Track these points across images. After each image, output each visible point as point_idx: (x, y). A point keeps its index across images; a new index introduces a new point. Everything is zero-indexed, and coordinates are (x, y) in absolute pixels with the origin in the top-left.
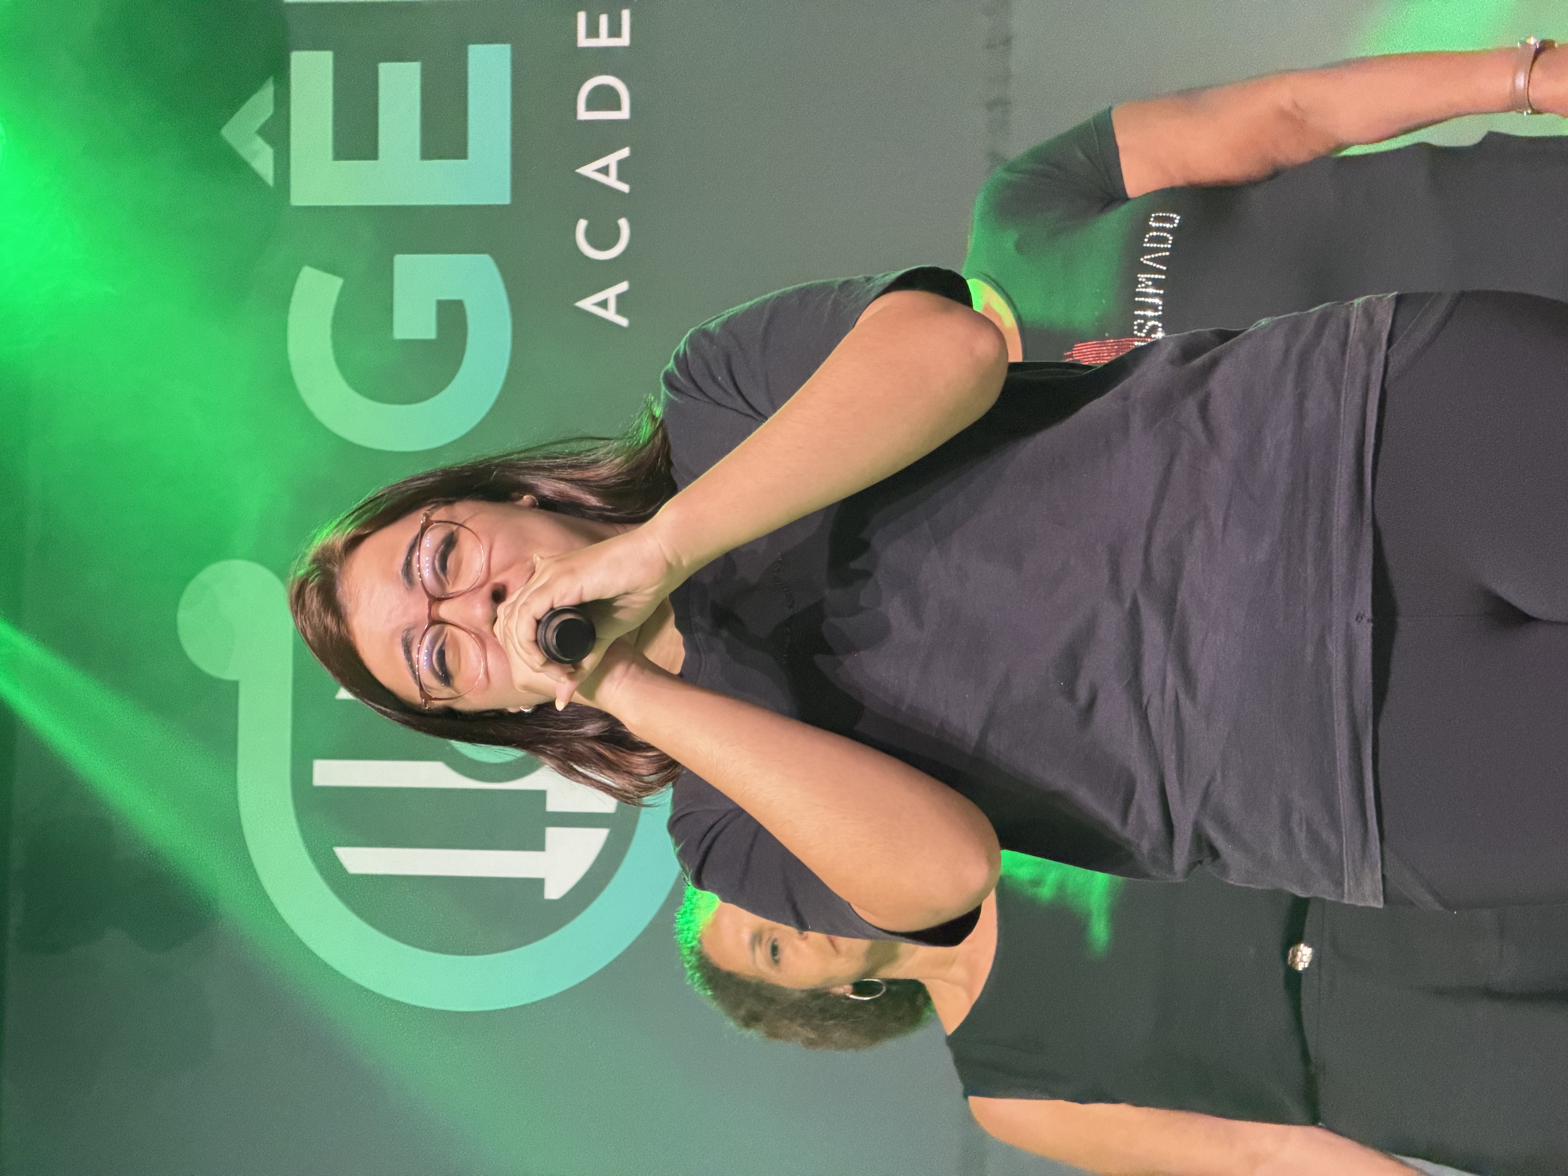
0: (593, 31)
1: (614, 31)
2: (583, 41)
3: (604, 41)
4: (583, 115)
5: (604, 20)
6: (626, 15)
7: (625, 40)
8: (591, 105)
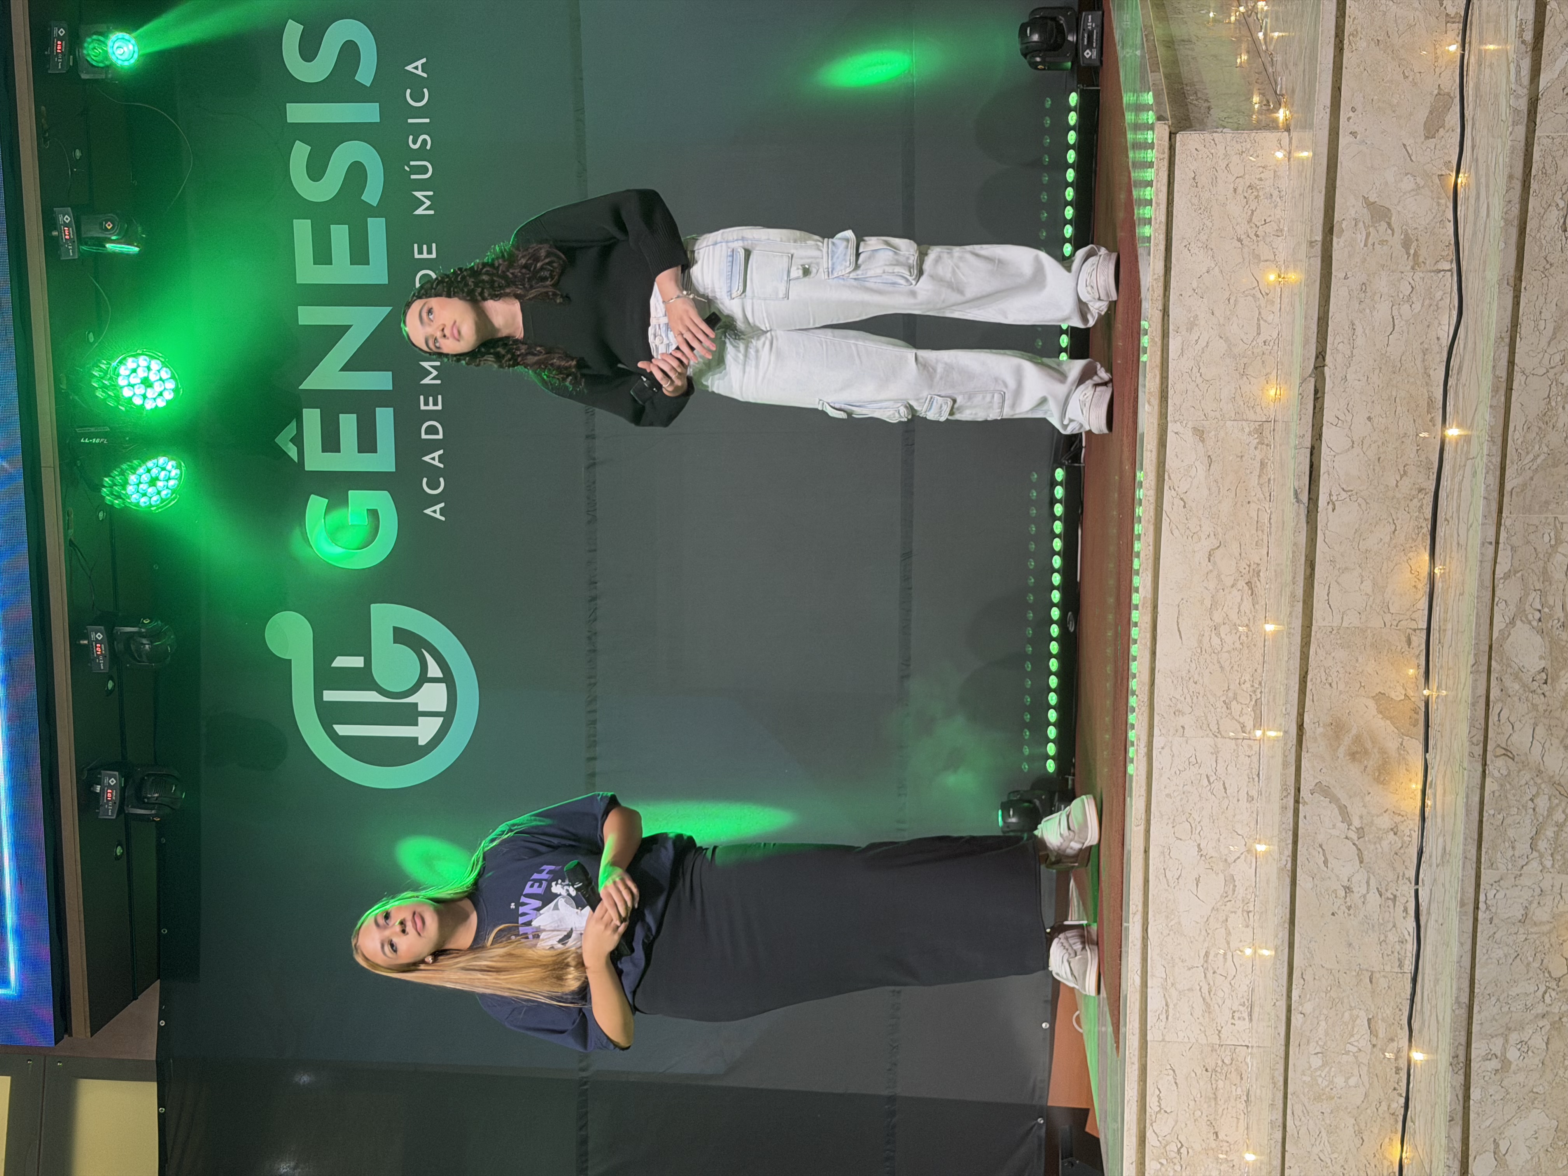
0: (426, 403)
1: (435, 403)
2: (423, 407)
3: (431, 407)
4: (424, 436)
5: (431, 399)
6: (440, 397)
7: (439, 407)
8: (426, 433)
